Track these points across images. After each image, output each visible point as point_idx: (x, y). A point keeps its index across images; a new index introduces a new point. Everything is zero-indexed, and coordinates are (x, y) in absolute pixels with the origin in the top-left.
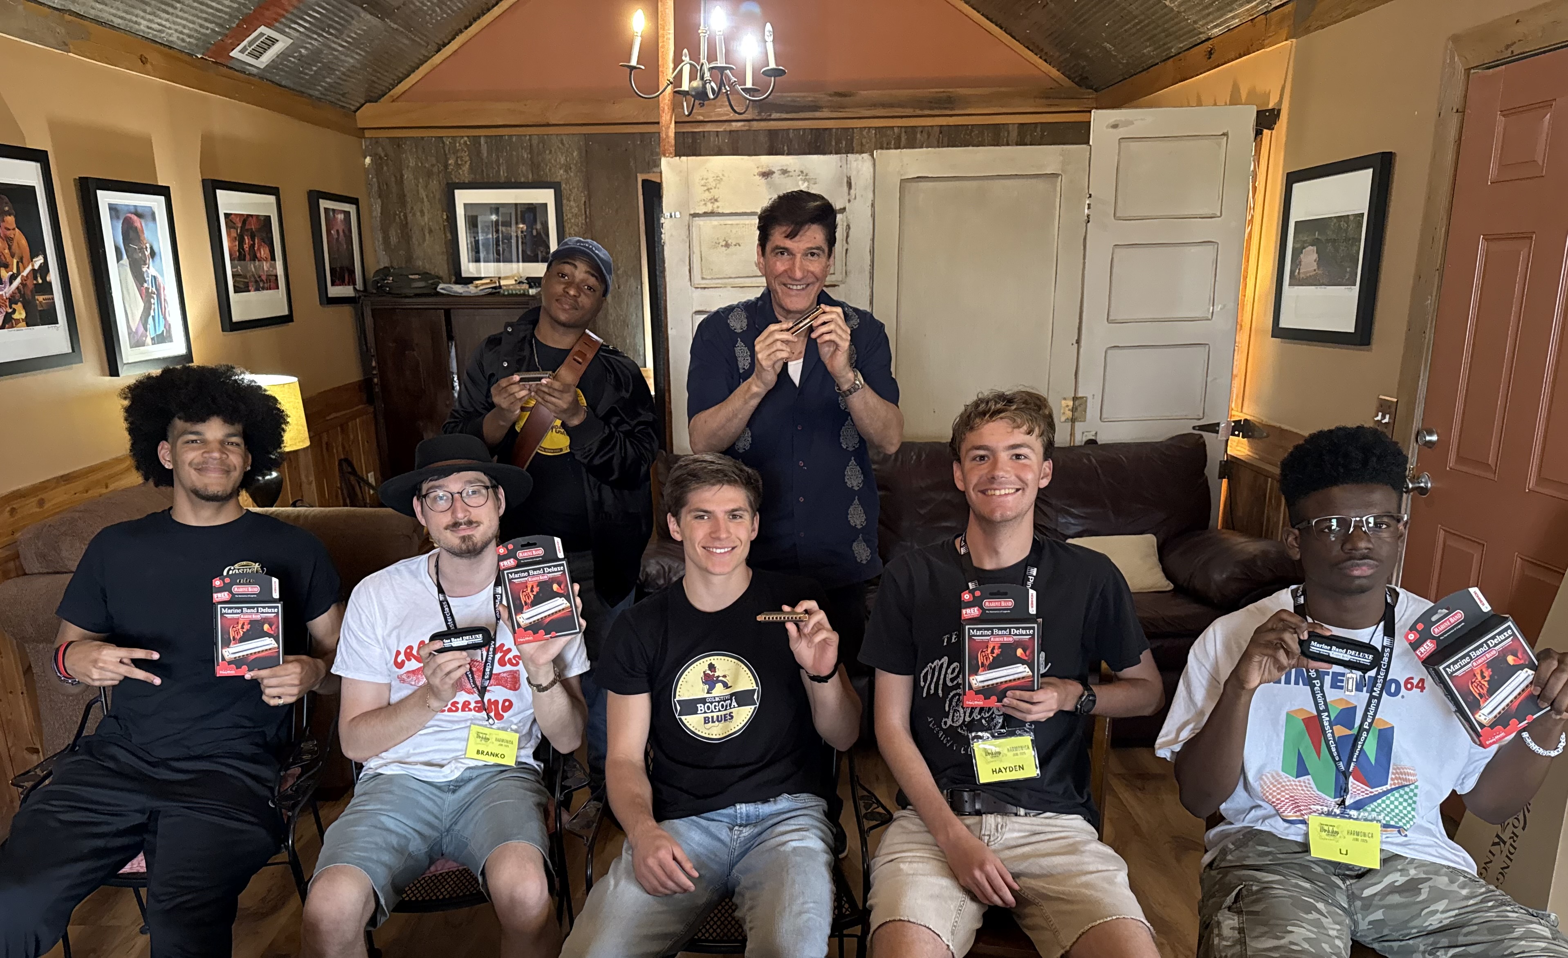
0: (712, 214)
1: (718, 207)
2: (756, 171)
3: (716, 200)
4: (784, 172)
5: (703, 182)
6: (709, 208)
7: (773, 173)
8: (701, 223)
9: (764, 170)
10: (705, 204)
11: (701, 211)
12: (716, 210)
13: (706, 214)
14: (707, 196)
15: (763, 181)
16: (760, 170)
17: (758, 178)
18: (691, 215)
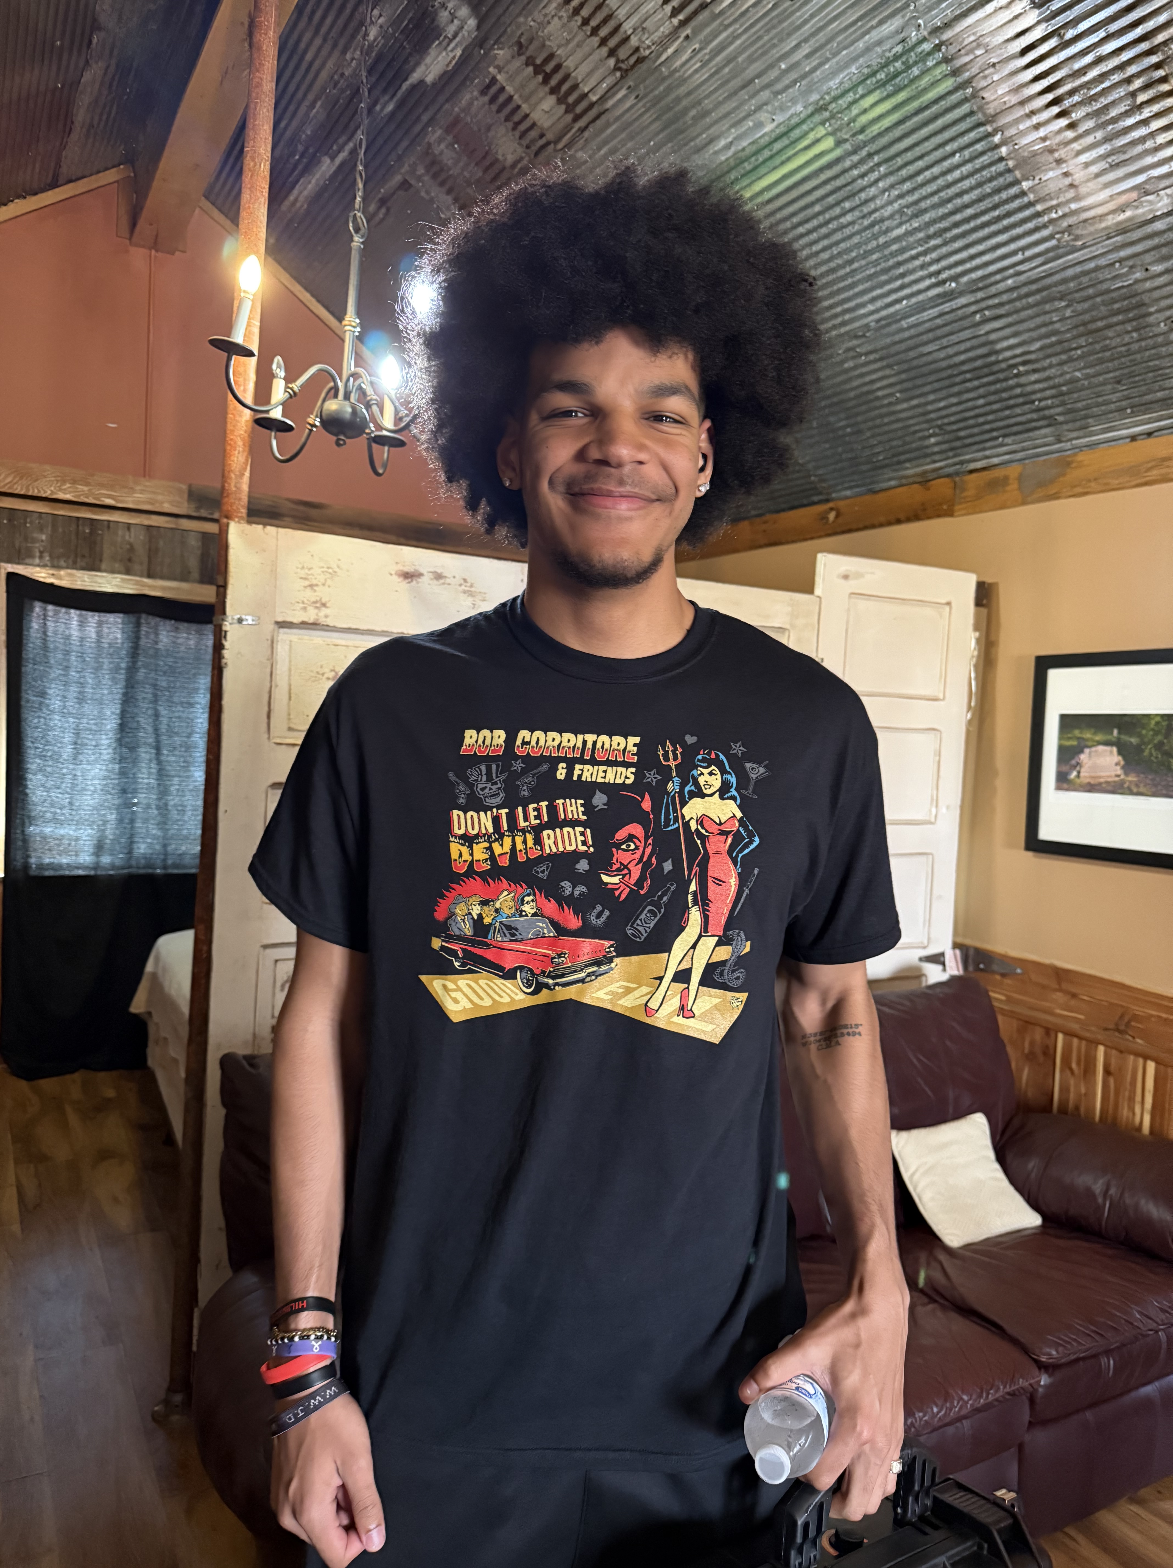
0: (314, 626)
1: (326, 616)
2: (394, 568)
3: (324, 605)
4: (438, 576)
5: (302, 573)
6: (310, 616)
7: (420, 575)
8: (294, 638)
9: (406, 569)
10: (305, 609)
11: (296, 617)
12: (323, 621)
13: (304, 625)
14: (309, 595)
15: (404, 585)
16: (400, 567)
17: (396, 579)
18: (277, 623)
